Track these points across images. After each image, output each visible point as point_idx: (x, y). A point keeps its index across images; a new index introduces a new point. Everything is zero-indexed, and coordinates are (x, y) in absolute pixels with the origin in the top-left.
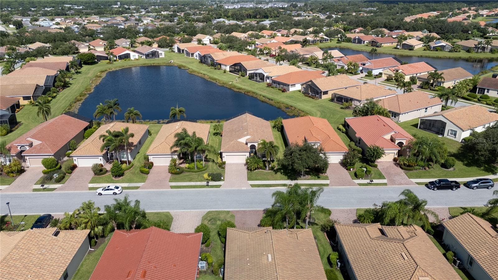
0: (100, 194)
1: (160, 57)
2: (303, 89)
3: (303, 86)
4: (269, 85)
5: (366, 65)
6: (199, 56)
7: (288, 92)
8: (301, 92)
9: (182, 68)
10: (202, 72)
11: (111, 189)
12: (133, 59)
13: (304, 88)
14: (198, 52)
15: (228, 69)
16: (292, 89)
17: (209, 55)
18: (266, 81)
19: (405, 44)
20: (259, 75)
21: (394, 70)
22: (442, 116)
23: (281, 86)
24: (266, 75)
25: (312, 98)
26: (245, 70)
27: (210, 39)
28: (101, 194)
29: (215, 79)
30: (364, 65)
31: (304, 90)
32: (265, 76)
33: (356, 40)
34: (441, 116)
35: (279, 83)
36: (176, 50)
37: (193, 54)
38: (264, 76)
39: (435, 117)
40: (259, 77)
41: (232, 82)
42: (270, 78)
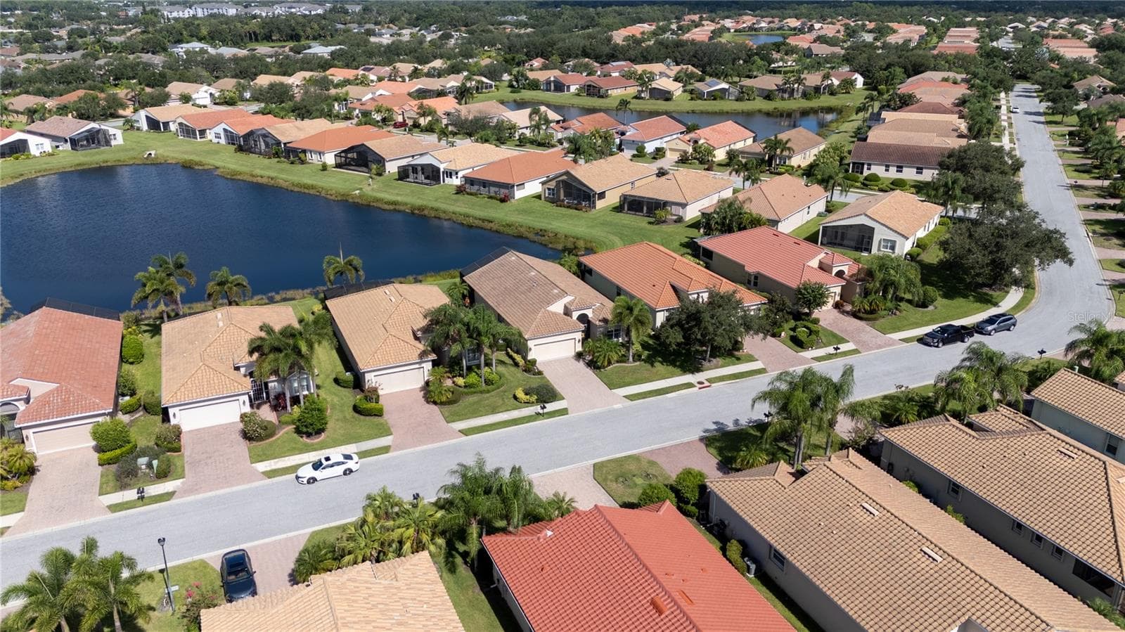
0: (312, 480)
1: (113, 143)
2: (547, 191)
3: (547, 186)
4: (460, 190)
5: (628, 134)
6: (227, 136)
7: (512, 200)
8: (543, 197)
9: (197, 167)
10: (258, 172)
11: (339, 464)
12: (38, 154)
13: (549, 189)
14: (223, 126)
15: (330, 159)
16: (519, 194)
17: (264, 132)
18: (444, 181)
19: (655, 88)
20: (422, 169)
21: (689, 141)
22: (866, 215)
23: (493, 189)
24: (442, 167)
25: (576, 209)
26: (381, 161)
27: (211, 94)
28: (314, 480)
29: (313, 187)
30: (623, 134)
31: (549, 194)
32: (442, 170)
33: (550, 84)
34: (863, 217)
35: (485, 184)
36: (145, 126)
37: (203, 132)
38: (438, 169)
39: (851, 219)
40: (423, 173)
41: (361, 189)
42: (454, 173)
